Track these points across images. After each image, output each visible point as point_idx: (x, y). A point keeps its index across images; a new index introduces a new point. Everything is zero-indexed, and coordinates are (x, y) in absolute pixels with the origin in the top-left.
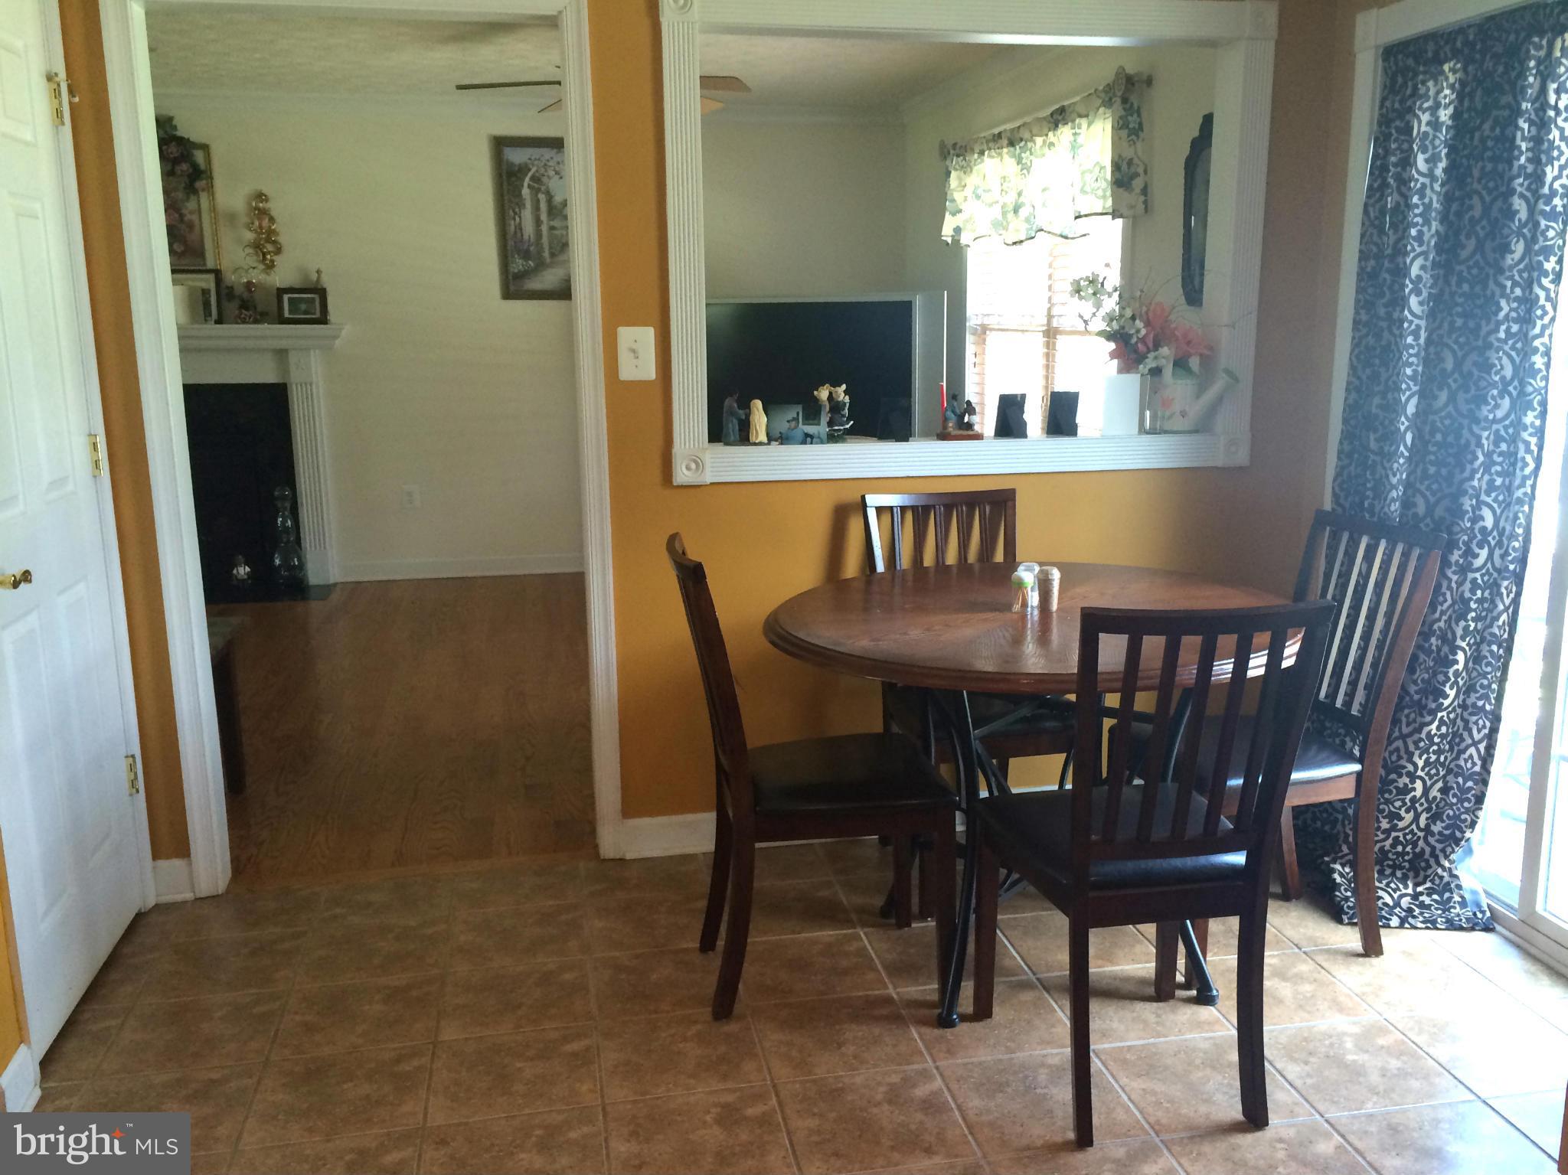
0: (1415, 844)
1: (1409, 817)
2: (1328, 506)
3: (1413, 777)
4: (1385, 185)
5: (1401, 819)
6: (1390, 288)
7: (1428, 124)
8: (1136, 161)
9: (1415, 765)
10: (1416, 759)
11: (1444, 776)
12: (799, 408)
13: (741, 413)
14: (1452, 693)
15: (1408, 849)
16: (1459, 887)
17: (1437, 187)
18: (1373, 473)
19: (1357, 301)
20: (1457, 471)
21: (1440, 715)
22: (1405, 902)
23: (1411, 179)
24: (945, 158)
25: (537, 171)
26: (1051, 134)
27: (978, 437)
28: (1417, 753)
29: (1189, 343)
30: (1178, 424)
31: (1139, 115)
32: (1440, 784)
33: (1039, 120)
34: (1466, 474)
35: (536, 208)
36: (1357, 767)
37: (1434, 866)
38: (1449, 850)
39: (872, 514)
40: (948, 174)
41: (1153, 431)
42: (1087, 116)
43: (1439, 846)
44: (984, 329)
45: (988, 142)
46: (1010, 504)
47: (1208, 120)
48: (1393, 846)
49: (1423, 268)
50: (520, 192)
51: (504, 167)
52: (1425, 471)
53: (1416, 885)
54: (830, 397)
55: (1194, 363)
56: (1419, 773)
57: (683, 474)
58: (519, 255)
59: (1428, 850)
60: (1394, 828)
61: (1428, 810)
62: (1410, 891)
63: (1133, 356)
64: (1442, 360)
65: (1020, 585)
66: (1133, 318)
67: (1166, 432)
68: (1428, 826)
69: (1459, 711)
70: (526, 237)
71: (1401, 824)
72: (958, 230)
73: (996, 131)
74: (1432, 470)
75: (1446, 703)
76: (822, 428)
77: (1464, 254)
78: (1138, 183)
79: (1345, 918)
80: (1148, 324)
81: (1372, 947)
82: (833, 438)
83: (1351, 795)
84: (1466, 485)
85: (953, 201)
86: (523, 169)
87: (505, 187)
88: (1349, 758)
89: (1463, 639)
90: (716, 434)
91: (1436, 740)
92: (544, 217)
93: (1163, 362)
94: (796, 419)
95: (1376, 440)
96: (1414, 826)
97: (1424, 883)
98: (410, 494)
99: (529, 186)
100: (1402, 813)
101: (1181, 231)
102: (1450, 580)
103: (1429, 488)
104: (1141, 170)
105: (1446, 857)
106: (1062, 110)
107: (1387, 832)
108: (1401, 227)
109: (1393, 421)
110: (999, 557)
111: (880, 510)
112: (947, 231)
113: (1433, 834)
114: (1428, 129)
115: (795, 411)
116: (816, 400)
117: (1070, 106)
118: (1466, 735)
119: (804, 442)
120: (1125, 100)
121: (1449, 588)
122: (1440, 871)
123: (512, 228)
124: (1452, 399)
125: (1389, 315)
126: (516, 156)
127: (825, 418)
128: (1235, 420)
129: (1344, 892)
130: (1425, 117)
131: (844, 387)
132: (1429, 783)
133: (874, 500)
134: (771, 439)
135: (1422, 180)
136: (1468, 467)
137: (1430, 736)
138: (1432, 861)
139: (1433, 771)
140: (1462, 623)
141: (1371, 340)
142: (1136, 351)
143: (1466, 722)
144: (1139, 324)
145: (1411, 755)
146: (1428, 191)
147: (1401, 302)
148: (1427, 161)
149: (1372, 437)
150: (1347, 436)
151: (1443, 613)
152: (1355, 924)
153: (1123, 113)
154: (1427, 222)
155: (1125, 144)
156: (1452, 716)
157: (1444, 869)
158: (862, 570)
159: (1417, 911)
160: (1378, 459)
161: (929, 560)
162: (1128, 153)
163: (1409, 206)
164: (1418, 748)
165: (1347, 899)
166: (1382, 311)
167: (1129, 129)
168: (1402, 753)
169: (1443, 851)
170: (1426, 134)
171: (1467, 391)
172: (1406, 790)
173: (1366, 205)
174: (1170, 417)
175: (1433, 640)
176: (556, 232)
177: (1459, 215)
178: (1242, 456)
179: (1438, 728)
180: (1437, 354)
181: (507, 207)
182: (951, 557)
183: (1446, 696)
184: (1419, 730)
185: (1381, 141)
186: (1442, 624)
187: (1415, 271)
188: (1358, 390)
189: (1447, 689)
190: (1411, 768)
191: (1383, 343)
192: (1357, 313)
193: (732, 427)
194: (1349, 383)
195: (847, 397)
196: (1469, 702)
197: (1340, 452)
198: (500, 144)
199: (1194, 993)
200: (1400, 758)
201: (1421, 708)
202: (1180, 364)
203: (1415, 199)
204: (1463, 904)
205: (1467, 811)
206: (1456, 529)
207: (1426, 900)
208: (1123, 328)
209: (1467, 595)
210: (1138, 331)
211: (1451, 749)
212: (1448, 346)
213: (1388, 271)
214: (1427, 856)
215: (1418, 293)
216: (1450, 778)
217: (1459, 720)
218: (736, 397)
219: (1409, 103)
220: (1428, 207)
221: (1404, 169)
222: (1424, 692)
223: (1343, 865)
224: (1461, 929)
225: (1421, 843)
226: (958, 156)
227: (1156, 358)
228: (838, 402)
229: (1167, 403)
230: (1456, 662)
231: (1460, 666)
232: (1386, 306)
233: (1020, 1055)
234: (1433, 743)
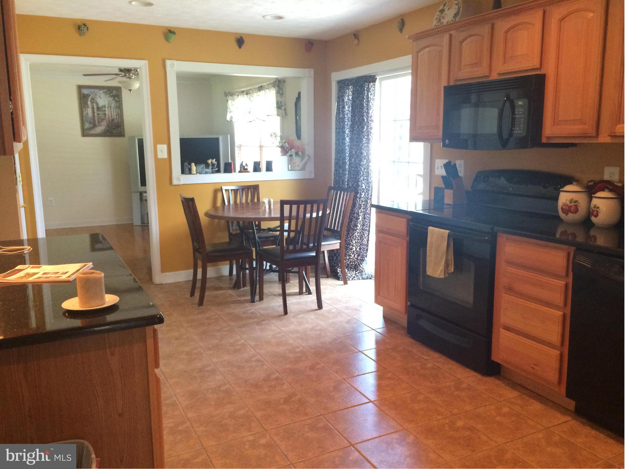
0: (355, 262)
1: (353, 255)
2: (333, 185)
3: (353, 246)
4: (340, 112)
5: (351, 256)
6: (342, 136)
7: (347, 99)
8: (282, 102)
9: (353, 243)
10: (353, 241)
11: (360, 246)
12: (204, 165)
13: (189, 167)
14: (359, 226)
15: (353, 263)
16: (364, 271)
17: (350, 113)
18: (342, 178)
19: (336, 139)
20: (357, 176)
21: (357, 231)
22: (353, 276)
23: (345, 111)
24: (226, 96)
25: (93, 96)
26: (258, 93)
27: (249, 172)
28: (353, 240)
29: (298, 149)
30: (297, 168)
31: (282, 90)
32: (359, 247)
33: (255, 88)
34: (359, 177)
35: (93, 108)
36: (340, 241)
37: (359, 267)
38: (362, 263)
39: (224, 191)
40: (227, 101)
41: (291, 170)
42: (268, 89)
43: (360, 262)
44: (240, 146)
45: (240, 93)
46: (258, 188)
47: (299, 93)
48: (350, 263)
49: (348, 131)
50: (87, 103)
51: (82, 94)
52: (351, 176)
53: (356, 272)
54: (211, 162)
55: (300, 153)
56: (354, 245)
57: (175, 182)
58: (87, 122)
59: (358, 263)
60: (350, 258)
61: (357, 254)
62: (354, 273)
63: (285, 152)
64: (352, 152)
65: (264, 203)
66: (285, 143)
67: (294, 170)
68: (357, 258)
69: (361, 230)
70: (89, 117)
71: (351, 257)
72: (232, 117)
73: (242, 90)
74: (352, 176)
75: (358, 228)
76: (210, 170)
77: (355, 129)
78: (283, 108)
79: (340, 279)
80: (288, 144)
81: (346, 283)
82: (213, 173)
83: (339, 248)
84: (360, 180)
85: (230, 109)
86: (88, 95)
87: (82, 101)
88: (338, 239)
89: (361, 213)
90: (183, 172)
91: (357, 237)
92: (95, 111)
93: (292, 153)
94: (203, 168)
95: (342, 171)
96: (354, 258)
97: (357, 271)
98: (51, 201)
99: (90, 101)
100: (351, 254)
101: (295, 121)
102: (358, 201)
103: (352, 180)
104: (283, 104)
105: (361, 264)
106: (261, 87)
107: (348, 259)
108: (343, 122)
109: (345, 167)
110: (256, 200)
111: (226, 190)
112: (228, 118)
113: (358, 260)
114: (347, 100)
115: (203, 166)
116: (208, 163)
117: (263, 86)
118: (363, 236)
119: (205, 174)
120: (278, 86)
121: (358, 203)
122: (360, 268)
123: (85, 114)
124: (355, 160)
125: (342, 142)
126: (85, 91)
127: (210, 167)
128: (310, 167)
129: (340, 274)
130: (347, 98)
131: (215, 160)
132: (356, 247)
133: (224, 188)
134: (197, 173)
135: (347, 112)
136: (360, 176)
137: (356, 236)
138: (359, 266)
139: (357, 244)
140: (360, 210)
141: (339, 148)
142: (286, 150)
143: (363, 233)
144: (286, 144)
145: (352, 240)
146: (348, 114)
147: (345, 139)
148: (348, 107)
149: (341, 170)
150: (336, 170)
151: (357, 208)
152: (342, 280)
153: (278, 89)
154: (349, 121)
155: (279, 98)
156: (360, 231)
157: (361, 268)
158: (222, 204)
159: (356, 277)
160: (342, 175)
161: (238, 202)
162: (280, 100)
163: (345, 117)
164: (353, 239)
165: (340, 275)
166: (341, 141)
167: (280, 93)
168: (350, 240)
169: (361, 263)
170: (347, 101)
171: (358, 159)
172: (352, 249)
173: (336, 117)
174: (295, 166)
175: (355, 215)
176: (99, 115)
177: (354, 120)
178: (313, 176)
179: (357, 234)
180: (352, 150)
181: (83, 108)
182: (244, 201)
183: (358, 227)
184: (353, 235)
185: (338, 102)
186: (357, 211)
187: (347, 132)
188: (337, 159)
189: (358, 225)
190: (352, 244)
191: (342, 148)
192: (336, 142)
193: (187, 170)
194: (335, 158)
195: (216, 163)
196: (364, 228)
197: (334, 174)
198: (80, 88)
199: (307, 293)
200: (350, 241)
201: (354, 230)
202: (297, 154)
203: (346, 116)
204: (365, 274)
205: (365, 253)
206: (358, 189)
207: (358, 275)
208: (282, 145)
209: (361, 203)
210: (286, 146)
211: (361, 239)
212: (353, 149)
213: (342, 132)
214: (357, 265)
215: (348, 137)
216: (361, 246)
217: (362, 232)
218: (187, 162)
219: (343, 94)
220: (348, 118)
221: (343, 109)
222: (354, 226)
223: (340, 269)
224: (365, 279)
225: (356, 262)
226: (230, 96)
227: (291, 152)
228: (213, 164)
229: (294, 163)
230: (359, 219)
231: (361, 219)
232: (341, 140)
233: (270, 305)
234: (356, 238)
